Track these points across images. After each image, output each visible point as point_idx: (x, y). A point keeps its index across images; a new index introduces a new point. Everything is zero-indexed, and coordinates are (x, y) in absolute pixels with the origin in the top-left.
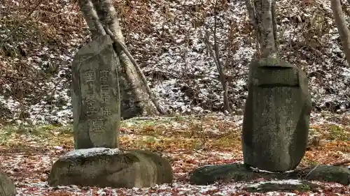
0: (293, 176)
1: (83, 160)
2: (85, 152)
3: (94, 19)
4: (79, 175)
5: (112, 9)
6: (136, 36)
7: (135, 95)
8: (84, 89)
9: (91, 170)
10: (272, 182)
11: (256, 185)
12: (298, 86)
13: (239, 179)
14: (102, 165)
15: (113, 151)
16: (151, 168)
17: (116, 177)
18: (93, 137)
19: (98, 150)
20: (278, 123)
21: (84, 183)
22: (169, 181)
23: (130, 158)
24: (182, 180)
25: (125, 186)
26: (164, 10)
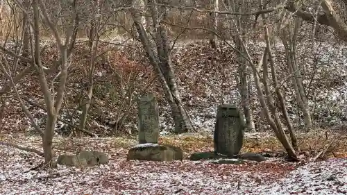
0: (235, 157)
1: (141, 149)
2: (142, 145)
3: (166, 89)
4: (139, 155)
5: (175, 84)
9: (145, 153)
10: (226, 159)
11: (217, 161)
12: (239, 117)
13: (211, 158)
14: (149, 151)
15: (155, 145)
16: (172, 153)
17: (155, 157)
18: (147, 139)
19: (149, 144)
20: (229, 133)
21: (141, 159)
22: (181, 159)
23: (163, 148)
24: (187, 159)
25: (160, 160)
26: (212, 87)
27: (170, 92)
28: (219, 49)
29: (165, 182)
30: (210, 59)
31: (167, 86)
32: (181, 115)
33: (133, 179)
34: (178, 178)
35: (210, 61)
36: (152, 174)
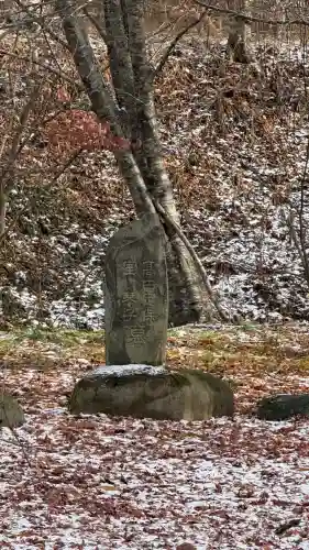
1: (114, 381)
2: (118, 370)
3: (140, 189)
4: (109, 400)
5: (165, 177)
6: (197, 214)
7: (190, 294)
8: (121, 284)
14: (139, 389)
15: (156, 370)
16: (205, 394)
17: (158, 405)
18: (131, 350)
19: (136, 367)
22: (230, 414)
23: (178, 381)
24: (247, 412)
25: (171, 418)
26: (235, 181)
27: (149, 201)
28: (256, 65)
29: (218, 490)
30: (229, 94)
31: (141, 182)
32: (180, 269)
33: (123, 480)
34: (250, 476)
35: (229, 101)
36: (168, 464)
